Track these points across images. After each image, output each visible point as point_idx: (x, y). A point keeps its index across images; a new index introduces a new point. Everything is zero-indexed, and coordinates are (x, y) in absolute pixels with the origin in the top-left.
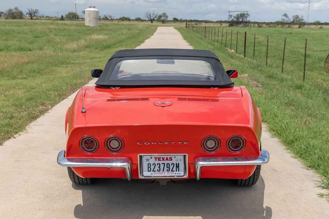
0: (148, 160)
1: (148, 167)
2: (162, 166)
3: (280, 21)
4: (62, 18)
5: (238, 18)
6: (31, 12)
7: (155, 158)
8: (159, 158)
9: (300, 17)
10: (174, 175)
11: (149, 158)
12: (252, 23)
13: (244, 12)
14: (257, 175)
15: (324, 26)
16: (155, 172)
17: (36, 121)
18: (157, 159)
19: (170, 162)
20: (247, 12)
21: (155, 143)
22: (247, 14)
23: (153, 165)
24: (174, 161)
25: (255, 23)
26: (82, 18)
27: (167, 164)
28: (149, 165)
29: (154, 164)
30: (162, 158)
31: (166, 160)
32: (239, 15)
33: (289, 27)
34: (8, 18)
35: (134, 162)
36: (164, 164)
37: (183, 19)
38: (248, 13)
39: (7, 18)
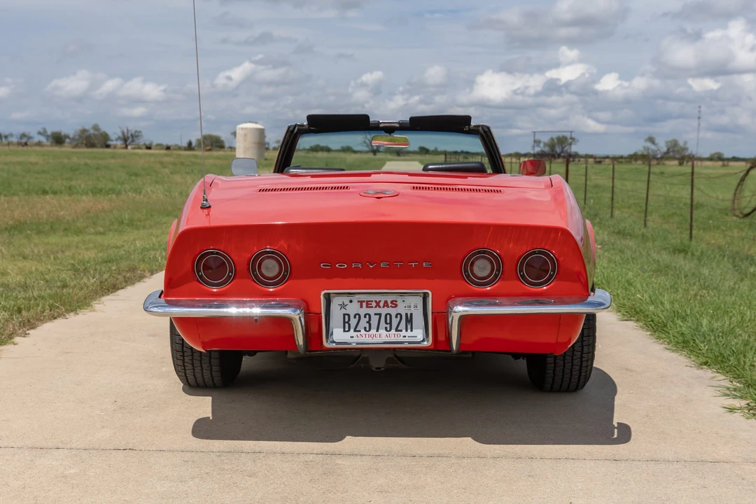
0: (343, 306)
1: (344, 323)
2: (375, 320)
3: (640, 153)
4: (190, 147)
5: (552, 145)
6: (126, 134)
7: (359, 302)
8: (367, 302)
9: (681, 144)
10: (401, 339)
11: (346, 300)
12: (582, 157)
13: (565, 134)
14: (588, 361)
15: (731, 163)
16: (358, 333)
17: (116, 294)
18: (364, 304)
19: (393, 312)
20: (571, 132)
21: (360, 266)
22: (571, 138)
23: (355, 317)
24: (401, 309)
25: (587, 157)
26: (231, 148)
27: (386, 315)
28: (347, 317)
29: (357, 316)
30: (376, 301)
31: (383, 307)
32: (556, 141)
33: (658, 164)
34: (79, 145)
35: (314, 309)
36: (380, 315)
37: (439, 150)
38: (573, 135)
39: (76, 146)
